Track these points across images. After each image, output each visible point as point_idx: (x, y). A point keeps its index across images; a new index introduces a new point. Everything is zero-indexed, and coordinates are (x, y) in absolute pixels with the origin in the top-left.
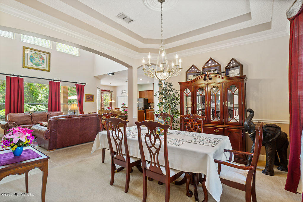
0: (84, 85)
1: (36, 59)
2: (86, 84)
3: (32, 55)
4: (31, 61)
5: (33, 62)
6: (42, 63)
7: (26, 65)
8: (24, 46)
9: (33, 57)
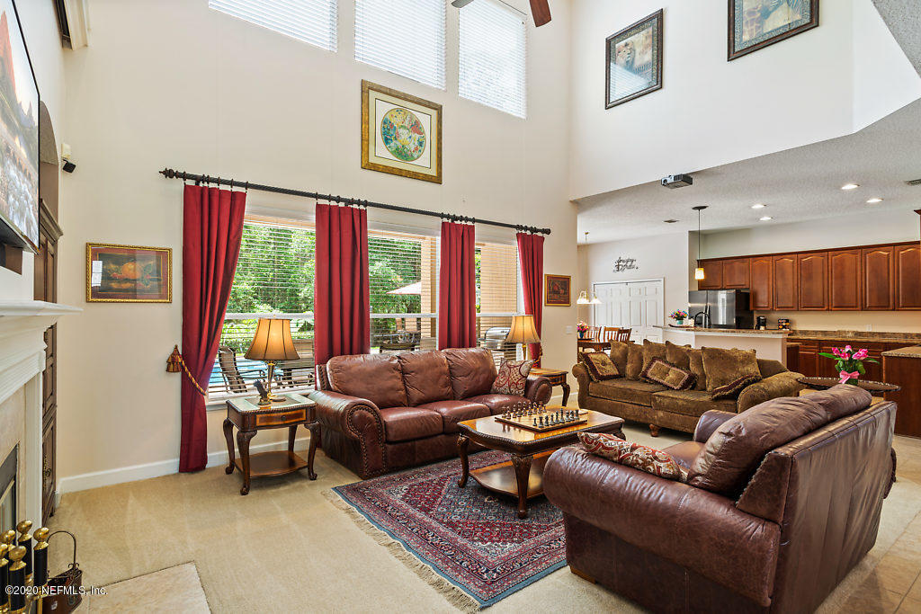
0: (545, 235)
1: (401, 131)
2: (547, 232)
3: (388, 117)
4: (387, 141)
5: (392, 144)
6: (416, 149)
7: (372, 160)
8: (366, 79)
9: (392, 125)
